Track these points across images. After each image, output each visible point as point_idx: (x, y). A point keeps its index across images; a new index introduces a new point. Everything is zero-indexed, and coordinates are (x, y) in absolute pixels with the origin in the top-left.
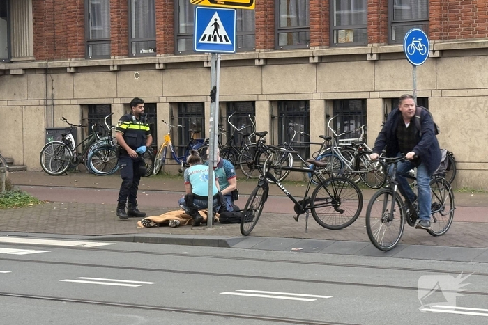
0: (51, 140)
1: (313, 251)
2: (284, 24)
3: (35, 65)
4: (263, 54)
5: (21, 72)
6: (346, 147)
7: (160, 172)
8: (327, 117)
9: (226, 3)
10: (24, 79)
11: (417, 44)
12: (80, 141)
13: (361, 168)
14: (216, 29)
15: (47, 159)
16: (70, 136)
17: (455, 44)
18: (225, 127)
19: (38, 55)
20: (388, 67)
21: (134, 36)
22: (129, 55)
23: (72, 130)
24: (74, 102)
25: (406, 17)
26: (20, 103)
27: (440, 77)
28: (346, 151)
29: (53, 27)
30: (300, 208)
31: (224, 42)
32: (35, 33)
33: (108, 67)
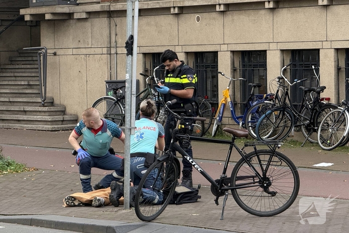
5: (84, 16)
10: (88, 24)
26: (84, 51)
30: (218, 189)
33: (169, 9)
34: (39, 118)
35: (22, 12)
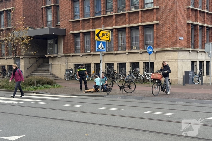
0: (67, 72)
1: (123, 98)
2: (120, 45)
3: (63, 55)
4: (115, 52)
5: (60, 56)
6: (135, 74)
7: (92, 80)
8: (130, 67)
9: (104, 40)
10: (61, 58)
11: (150, 49)
12: (73, 72)
13: (138, 79)
14: (101, 46)
15: (66, 77)
16: (71, 71)
17: (160, 49)
18: (107, 69)
19: (64, 53)
20: (144, 55)
21: (86, 48)
22: (85, 52)
23: (72, 70)
24: (72, 63)
25: (149, 43)
26: (60, 64)
27: (156, 57)
28: (134, 74)
29: (67, 46)
30: (121, 88)
31: (103, 49)
32: (63, 48)
33: (80, 55)
34: (50, 77)
35: (46, 56)
